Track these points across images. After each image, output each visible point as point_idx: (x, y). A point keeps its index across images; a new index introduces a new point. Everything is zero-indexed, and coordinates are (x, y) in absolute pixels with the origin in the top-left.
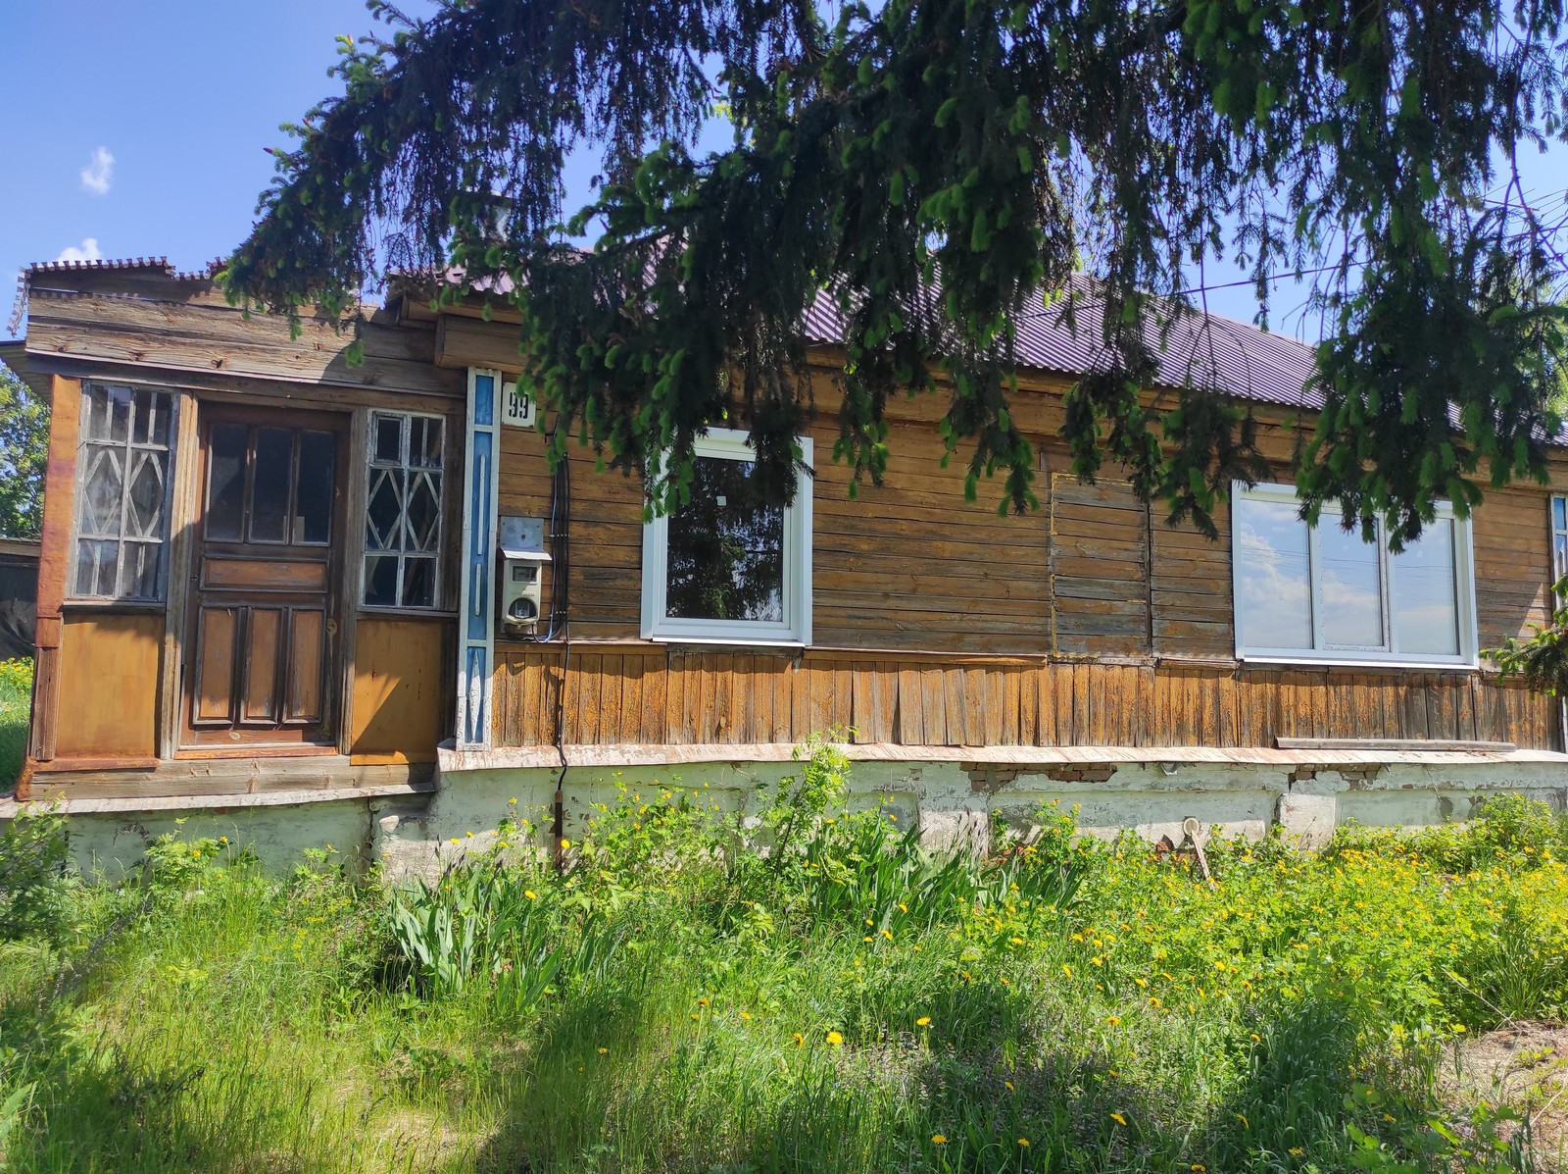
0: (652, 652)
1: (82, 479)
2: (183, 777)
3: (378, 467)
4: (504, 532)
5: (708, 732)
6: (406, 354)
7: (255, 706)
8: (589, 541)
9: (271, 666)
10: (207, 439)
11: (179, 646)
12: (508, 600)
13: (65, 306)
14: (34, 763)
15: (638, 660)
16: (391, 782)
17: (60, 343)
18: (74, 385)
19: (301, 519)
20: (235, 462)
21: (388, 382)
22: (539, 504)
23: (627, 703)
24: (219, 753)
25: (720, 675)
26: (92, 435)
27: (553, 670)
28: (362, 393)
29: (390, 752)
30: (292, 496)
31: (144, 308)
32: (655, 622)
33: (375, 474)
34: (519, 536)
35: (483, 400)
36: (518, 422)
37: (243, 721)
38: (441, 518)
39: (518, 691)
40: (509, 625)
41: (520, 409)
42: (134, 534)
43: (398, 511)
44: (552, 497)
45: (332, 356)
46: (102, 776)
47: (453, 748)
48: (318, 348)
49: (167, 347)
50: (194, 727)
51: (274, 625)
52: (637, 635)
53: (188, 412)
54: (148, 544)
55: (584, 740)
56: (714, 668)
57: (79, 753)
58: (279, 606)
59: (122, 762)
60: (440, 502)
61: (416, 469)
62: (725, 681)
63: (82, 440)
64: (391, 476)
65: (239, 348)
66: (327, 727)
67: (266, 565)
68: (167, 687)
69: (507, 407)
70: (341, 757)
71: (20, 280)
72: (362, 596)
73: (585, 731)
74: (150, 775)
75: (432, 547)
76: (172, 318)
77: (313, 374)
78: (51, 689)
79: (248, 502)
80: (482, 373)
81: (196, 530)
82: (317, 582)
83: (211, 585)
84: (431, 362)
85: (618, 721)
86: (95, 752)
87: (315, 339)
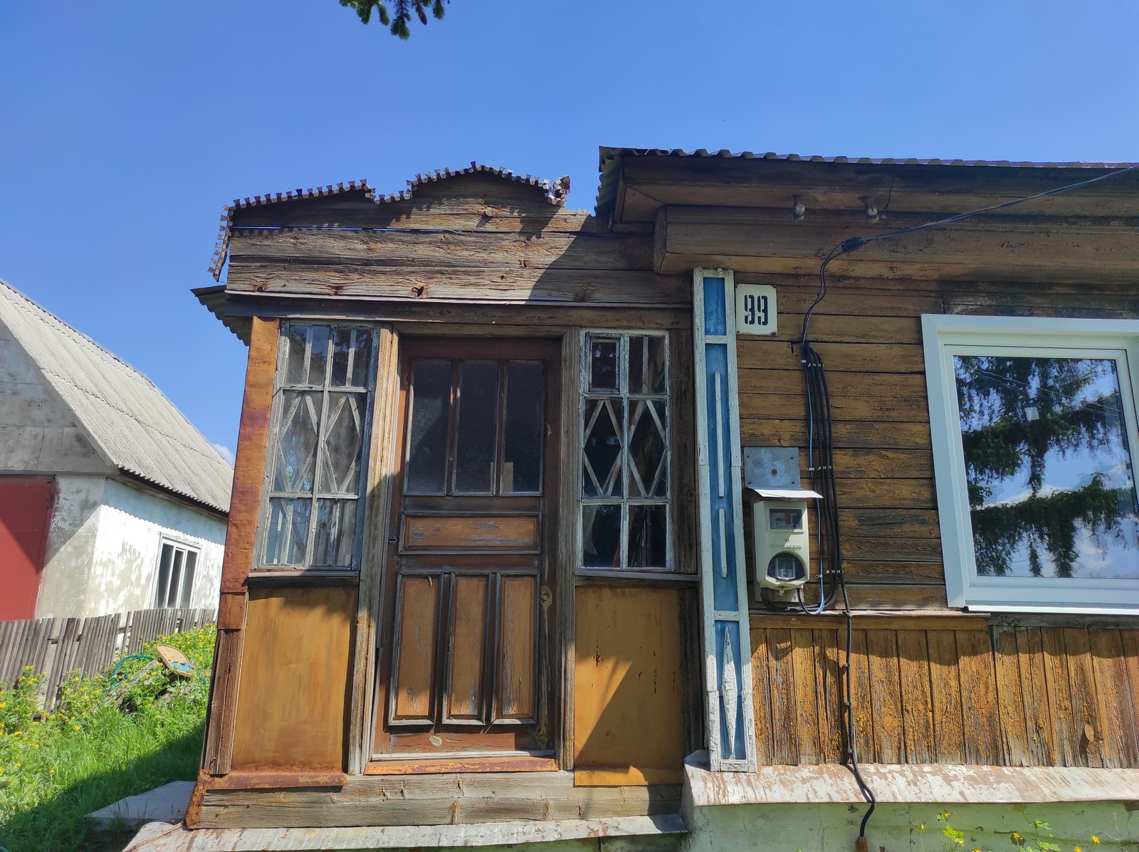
0: (967, 626)
1: (276, 430)
2: (375, 800)
3: (594, 397)
4: (749, 467)
5: (1067, 747)
6: (621, 264)
7: (460, 701)
8: (861, 474)
9: (478, 648)
10: (409, 378)
11: (373, 625)
12: (764, 557)
13: (266, 243)
14: (207, 778)
15: (947, 639)
16: (626, 811)
17: (259, 282)
18: (273, 326)
19: (509, 466)
20: (439, 402)
21: (602, 296)
22: (790, 429)
23: (940, 700)
24: (416, 765)
25: (1072, 661)
26: (289, 380)
27: (831, 653)
28: (574, 312)
29: (622, 767)
30: (500, 439)
31: (344, 238)
32: (966, 583)
33: (591, 404)
34: (768, 472)
35: (713, 307)
36: (757, 329)
37: (445, 721)
38: (668, 454)
39: (786, 682)
40: (768, 590)
41: (757, 314)
42: (329, 491)
43: (618, 448)
44: (807, 420)
45: (539, 273)
46: (281, 797)
47: (706, 765)
48: (525, 265)
49: (367, 278)
50: (389, 729)
51: (481, 596)
52: (944, 602)
53: (388, 347)
54: (344, 501)
55: (885, 758)
56: (1061, 649)
57: (256, 765)
58: (485, 572)
59: (305, 777)
60: (666, 435)
61: (636, 397)
62: (1081, 669)
63: (278, 386)
64: (609, 407)
65: (441, 273)
66: (544, 729)
67: (471, 521)
68: (358, 678)
69: (742, 313)
70: (562, 773)
71: (223, 218)
72: (580, 556)
73: (886, 744)
74: (335, 796)
75: (661, 491)
76: (372, 245)
77: (520, 294)
78: (231, 681)
79: (452, 448)
80: (710, 274)
81: (396, 482)
82: (528, 540)
83: (411, 548)
84: (649, 269)
85: (929, 730)
86: (275, 764)
87: (521, 255)
